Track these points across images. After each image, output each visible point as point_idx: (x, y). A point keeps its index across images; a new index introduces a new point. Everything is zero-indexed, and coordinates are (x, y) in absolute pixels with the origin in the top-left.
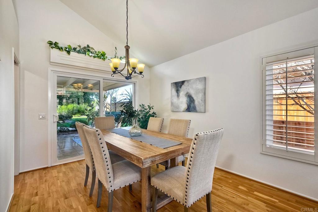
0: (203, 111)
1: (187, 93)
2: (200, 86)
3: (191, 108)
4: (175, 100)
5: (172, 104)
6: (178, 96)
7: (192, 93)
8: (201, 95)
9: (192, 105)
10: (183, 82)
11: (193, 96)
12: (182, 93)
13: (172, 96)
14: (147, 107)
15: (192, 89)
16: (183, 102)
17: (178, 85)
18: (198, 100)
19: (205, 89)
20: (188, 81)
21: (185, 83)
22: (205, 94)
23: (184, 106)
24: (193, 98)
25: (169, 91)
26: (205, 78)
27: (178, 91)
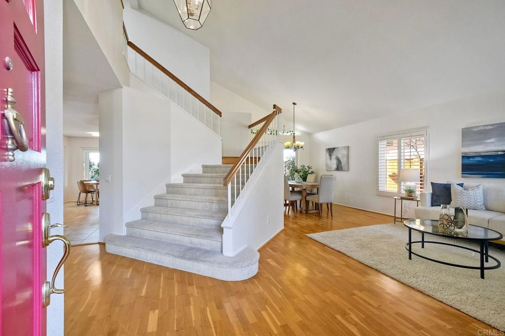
0: (347, 170)
1: (337, 157)
2: (345, 152)
3: (339, 168)
4: (329, 161)
5: (326, 164)
6: (331, 159)
7: (340, 156)
8: (345, 159)
9: (340, 166)
10: (334, 149)
11: (341, 159)
12: (333, 157)
13: (326, 159)
14: (307, 168)
15: (341, 154)
16: (334, 164)
17: (331, 151)
18: (343, 161)
19: (348, 155)
20: (337, 148)
21: (336, 150)
22: (348, 158)
23: (335, 166)
24: (340, 161)
25: (324, 155)
26: (348, 147)
27: (330, 155)
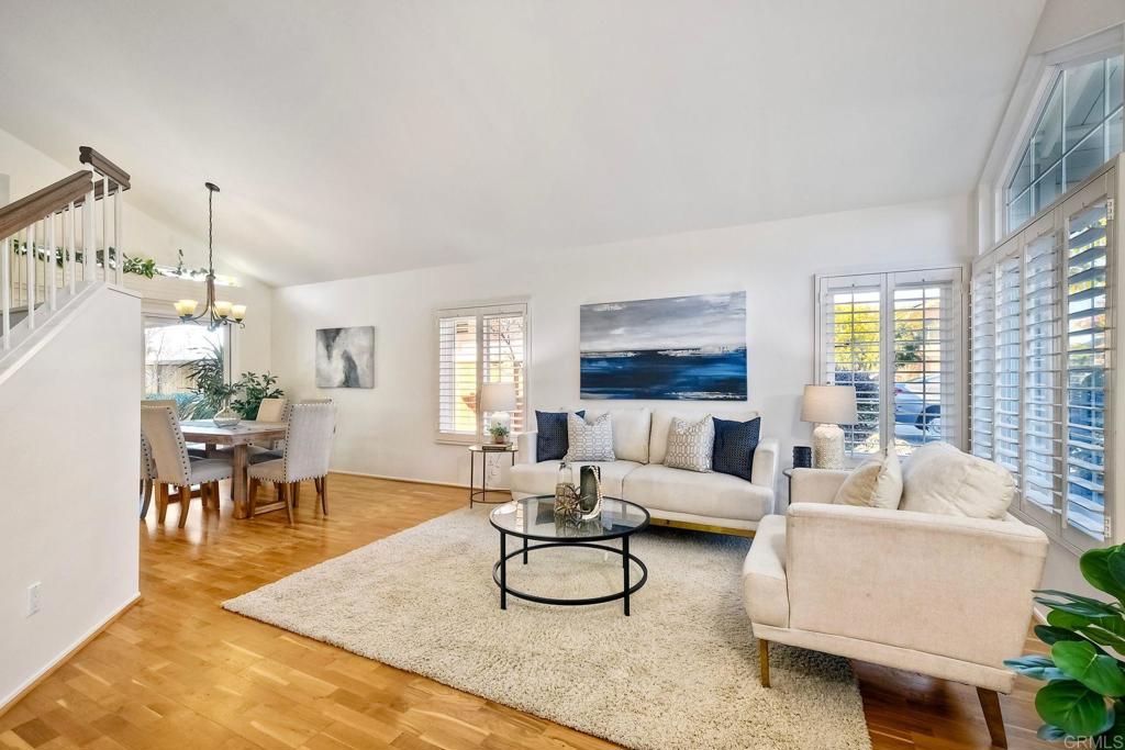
0: (369, 385)
1: (345, 352)
2: (364, 341)
3: (350, 381)
4: (324, 364)
5: (318, 371)
6: (329, 357)
7: (353, 352)
8: (366, 357)
9: (352, 375)
10: (338, 331)
11: (354, 358)
12: (336, 353)
13: (318, 357)
14: (261, 380)
15: (354, 344)
16: (337, 369)
17: (330, 336)
18: (361, 363)
19: (373, 348)
20: (346, 330)
21: (342, 334)
22: (372, 355)
23: (339, 377)
24: (354, 362)
25: (312, 347)
26: (373, 329)
27: (328, 347)
